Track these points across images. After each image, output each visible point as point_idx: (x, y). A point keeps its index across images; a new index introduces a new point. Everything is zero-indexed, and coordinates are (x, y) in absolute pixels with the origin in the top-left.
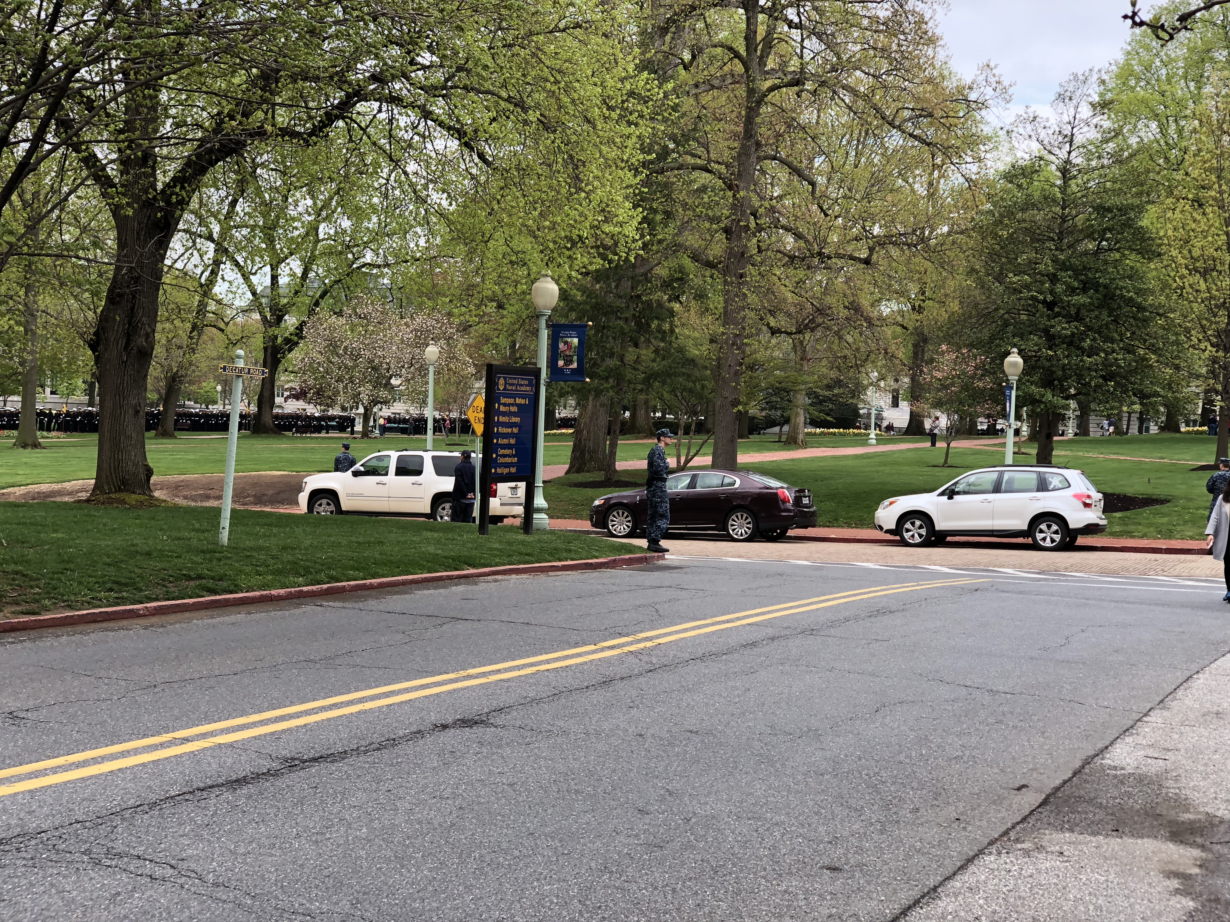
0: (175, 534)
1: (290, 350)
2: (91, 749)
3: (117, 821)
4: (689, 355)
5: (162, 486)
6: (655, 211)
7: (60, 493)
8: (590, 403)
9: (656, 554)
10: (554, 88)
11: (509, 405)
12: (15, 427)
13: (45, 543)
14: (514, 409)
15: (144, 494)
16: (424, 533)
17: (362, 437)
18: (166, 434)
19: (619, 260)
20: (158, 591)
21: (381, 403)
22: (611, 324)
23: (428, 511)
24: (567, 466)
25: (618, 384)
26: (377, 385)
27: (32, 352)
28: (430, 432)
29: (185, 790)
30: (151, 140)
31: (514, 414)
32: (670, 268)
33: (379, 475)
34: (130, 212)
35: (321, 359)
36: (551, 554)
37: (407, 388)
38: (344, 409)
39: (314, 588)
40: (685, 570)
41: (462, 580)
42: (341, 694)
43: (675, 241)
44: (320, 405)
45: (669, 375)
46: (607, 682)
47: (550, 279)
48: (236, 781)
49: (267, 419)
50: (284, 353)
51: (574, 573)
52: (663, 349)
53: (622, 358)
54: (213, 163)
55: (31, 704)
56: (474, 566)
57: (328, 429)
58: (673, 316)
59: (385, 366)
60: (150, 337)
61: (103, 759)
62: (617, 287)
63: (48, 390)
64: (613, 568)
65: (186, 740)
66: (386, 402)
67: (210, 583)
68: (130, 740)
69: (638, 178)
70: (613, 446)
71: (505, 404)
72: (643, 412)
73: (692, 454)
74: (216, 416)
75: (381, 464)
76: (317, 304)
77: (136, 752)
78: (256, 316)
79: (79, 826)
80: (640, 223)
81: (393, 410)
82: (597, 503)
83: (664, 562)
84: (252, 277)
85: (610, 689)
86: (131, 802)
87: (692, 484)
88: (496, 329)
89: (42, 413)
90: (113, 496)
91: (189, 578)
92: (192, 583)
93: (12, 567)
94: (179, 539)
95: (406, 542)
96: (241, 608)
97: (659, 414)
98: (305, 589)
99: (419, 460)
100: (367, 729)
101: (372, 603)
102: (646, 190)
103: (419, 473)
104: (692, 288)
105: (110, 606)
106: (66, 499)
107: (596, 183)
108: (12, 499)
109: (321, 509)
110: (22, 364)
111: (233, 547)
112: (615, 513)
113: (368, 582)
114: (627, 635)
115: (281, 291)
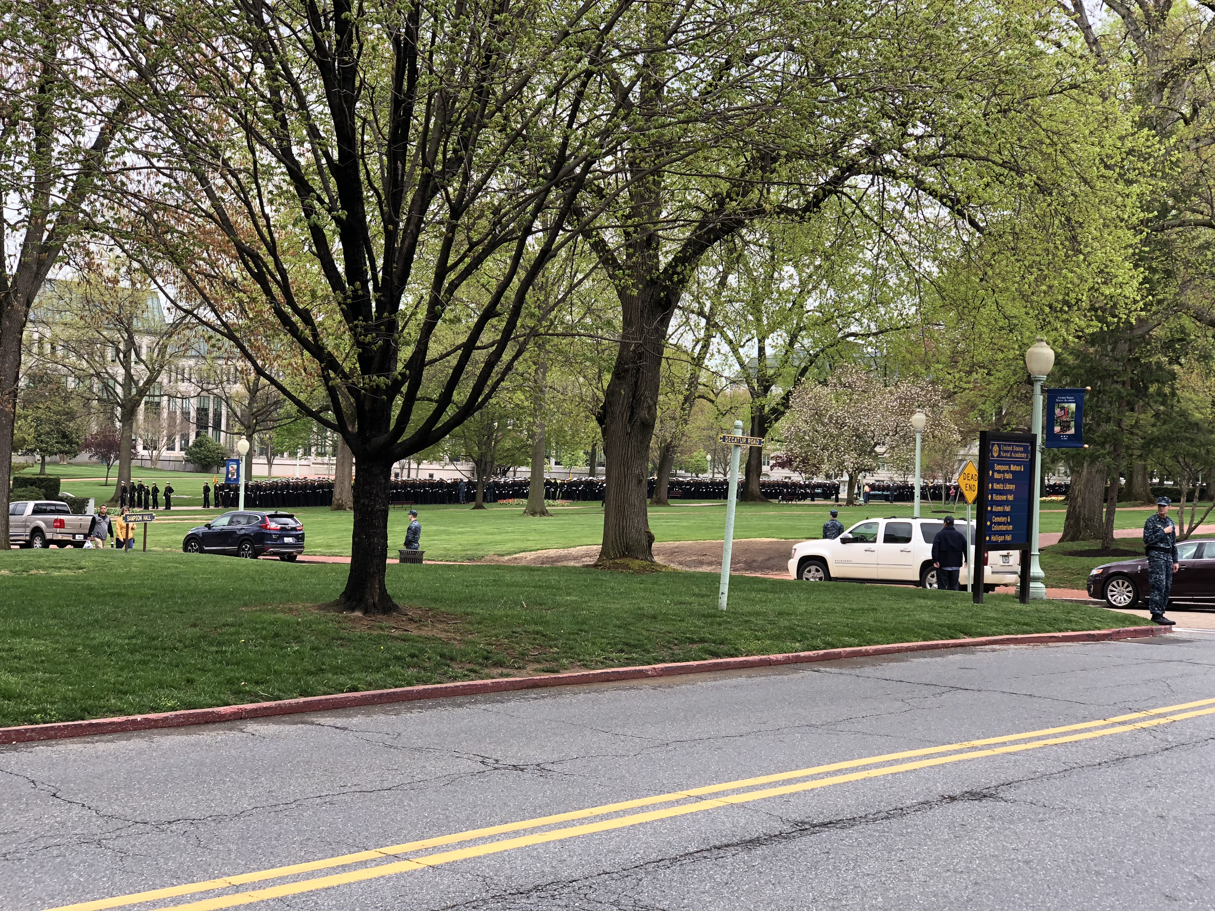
0: (677, 598)
1: (777, 420)
2: (613, 802)
3: (641, 874)
4: (1193, 420)
5: (662, 552)
6: (1153, 271)
7: (566, 558)
8: (1085, 470)
9: (1163, 627)
10: (1050, 150)
11: (1003, 472)
12: (525, 496)
13: (559, 605)
14: (1009, 476)
15: (646, 559)
16: (917, 600)
17: (847, 505)
18: (660, 502)
19: (1118, 322)
20: (665, 653)
21: (865, 471)
22: (1107, 388)
23: (917, 578)
24: (1060, 534)
25: (1115, 450)
26: (862, 452)
27: (542, 426)
28: (917, 499)
29: (703, 847)
30: (655, 223)
31: (1009, 481)
32: (1171, 329)
33: (867, 542)
34: (635, 292)
35: (805, 427)
36: (1050, 624)
37: (892, 456)
38: (828, 476)
39: (811, 653)
40: (1194, 644)
41: (959, 649)
42: (844, 760)
43: (1176, 300)
44: (805, 473)
45: (1171, 440)
46: (1121, 759)
47: (1044, 344)
48: (750, 841)
49: (754, 487)
50: (771, 422)
51: (1075, 644)
52: (1163, 413)
53: (1119, 423)
54: (711, 242)
55: (555, 757)
56: (970, 635)
57: (813, 497)
58: (1175, 379)
59: (869, 434)
60: (651, 409)
61: (625, 813)
62: (1113, 350)
63: (553, 461)
64: (1117, 640)
65: (700, 798)
66: (870, 470)
67: (712, 647)
68: (647, 796)
69: (1138, 237)
70: (1111, 514)
71: (999, 471)
72: (1140, 478)
73: (1196, 522)
74: (706, 485)
75: (869, 531)
76: (803, 373)
77: (654, 807)
78: (744, 387)
79: (607, 876)
80: (1141, 284)
81: (877, 477)
82: (1095, 572)
83: (1172, 635)
84: (740, 350)
85: (1125, 767)
86: (653, 856)
87: (1198, 554)
88: (982, 396)
89: (548, 483)
90: (618, 561)
91: (692, 641)
92: (695, 646)
93: (532, 628)
94: (681, 603)
95: (899, 609)
96: (741, 672)
97: (1156, 480)
98: (802, 654)
99: (908, 527)
100: (874, 796)
101: (868, 670)
102: (1147, 249)
103: (908, 540)
104: (1197, 349)
105: (621, 666)
106: (572, 564)
107: (1096, 244)
108: (523, 563)
109: (810, 575)
110: (531, 436)
111: (732, 612)
112: (1114, 583)
113: (863, 648)
114: (1138, 711)
115: (768, 362)
